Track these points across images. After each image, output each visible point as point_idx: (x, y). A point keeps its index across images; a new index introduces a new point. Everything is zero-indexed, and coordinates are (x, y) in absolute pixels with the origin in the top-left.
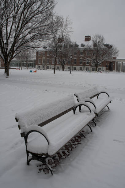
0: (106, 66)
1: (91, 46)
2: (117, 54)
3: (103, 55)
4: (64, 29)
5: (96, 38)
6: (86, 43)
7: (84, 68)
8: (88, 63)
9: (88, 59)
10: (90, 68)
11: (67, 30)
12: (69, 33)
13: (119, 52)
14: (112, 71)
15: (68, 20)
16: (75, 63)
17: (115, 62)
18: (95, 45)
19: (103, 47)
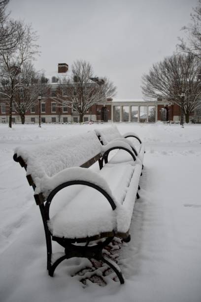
0: (97, 114)
1: (71, 81)
2: (115, 93)
3: (90, 96)
4: (24, 46)
5: (78, 66)
6: (61, 76)
7: (59, 118)
8: (65, 109)
9: (65, 102)
10: (70, 117)
11: (29, 49)
12: (33, 56)
13: (116, 90)
14: (107, 121)
15: (31, 31)
16: (43, 110)
17: (110, 106)
18: (76, 79)
19: (90, 81)
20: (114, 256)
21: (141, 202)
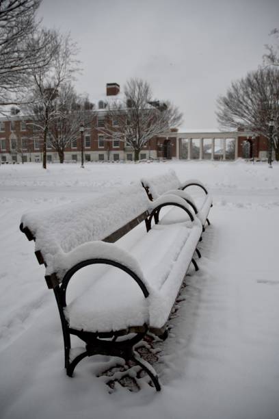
0: (158, 149)
1: (123, 106)
2: (180, 121)
3: (149, 125)
4: (61, 63)
5: (132, 87)
6: (110, 100)
7: (109, 155)
8: (116, 143)
9: (116, 133)
10: (122, 154)
11: (67, 66)
12: (73, 74)
13: (183, 118)
14: (171, 159)
15: (70, 43)
16: (88, 145)
17: (175, 139)
18: (130, 103)
19: (149, 106)
20: (154, 351)
21: (200, 275)
